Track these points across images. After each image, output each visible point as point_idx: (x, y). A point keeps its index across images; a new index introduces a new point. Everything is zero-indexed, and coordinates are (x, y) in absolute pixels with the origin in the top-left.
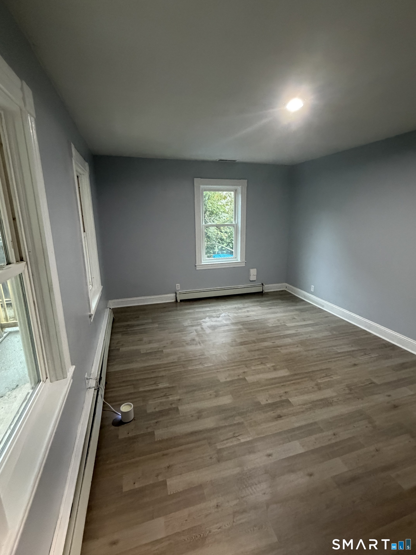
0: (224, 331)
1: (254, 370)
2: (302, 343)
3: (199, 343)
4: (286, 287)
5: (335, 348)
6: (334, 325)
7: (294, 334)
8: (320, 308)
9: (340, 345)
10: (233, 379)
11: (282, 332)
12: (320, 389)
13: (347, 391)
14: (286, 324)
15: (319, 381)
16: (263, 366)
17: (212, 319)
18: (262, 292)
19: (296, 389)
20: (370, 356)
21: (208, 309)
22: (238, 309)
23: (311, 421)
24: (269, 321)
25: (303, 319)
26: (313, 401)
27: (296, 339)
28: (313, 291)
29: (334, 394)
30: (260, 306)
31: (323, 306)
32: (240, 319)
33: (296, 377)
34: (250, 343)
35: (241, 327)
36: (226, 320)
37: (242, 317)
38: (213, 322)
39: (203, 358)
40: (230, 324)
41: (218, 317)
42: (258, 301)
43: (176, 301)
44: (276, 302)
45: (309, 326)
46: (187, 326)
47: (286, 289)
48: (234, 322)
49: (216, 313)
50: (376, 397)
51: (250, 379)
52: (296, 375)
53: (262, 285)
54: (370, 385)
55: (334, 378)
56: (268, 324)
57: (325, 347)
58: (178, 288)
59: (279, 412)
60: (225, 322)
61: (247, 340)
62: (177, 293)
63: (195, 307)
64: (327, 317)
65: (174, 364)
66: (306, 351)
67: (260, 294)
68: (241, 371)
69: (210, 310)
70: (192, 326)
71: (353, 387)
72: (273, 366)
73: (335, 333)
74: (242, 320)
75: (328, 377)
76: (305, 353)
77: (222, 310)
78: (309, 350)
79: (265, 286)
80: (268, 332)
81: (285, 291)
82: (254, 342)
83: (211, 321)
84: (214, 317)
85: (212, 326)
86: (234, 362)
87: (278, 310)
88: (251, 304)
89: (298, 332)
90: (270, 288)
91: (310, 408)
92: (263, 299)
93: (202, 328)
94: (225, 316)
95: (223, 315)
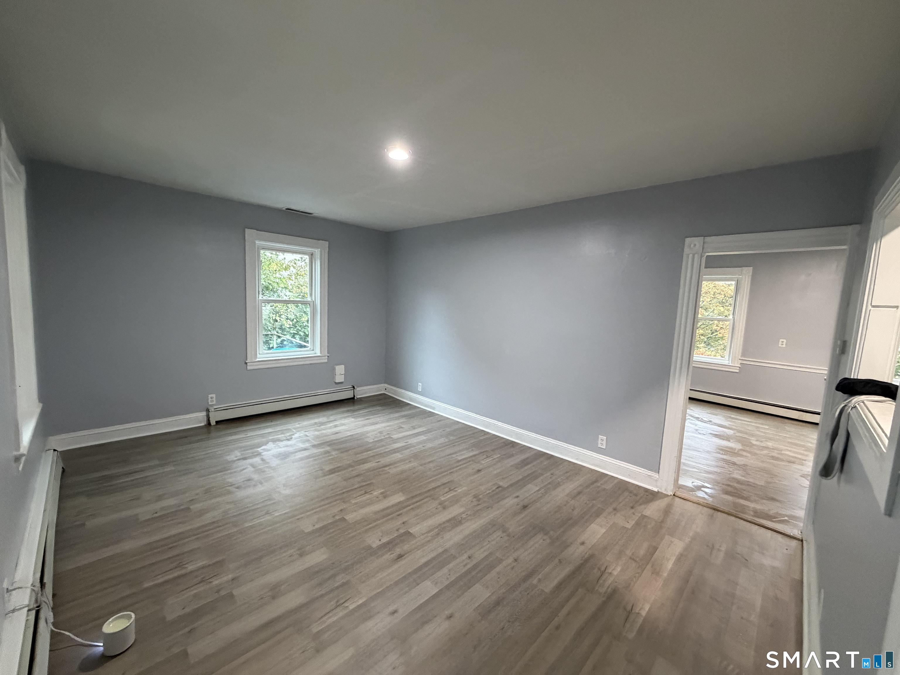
0: (302, 459)
1: (356, 504)
2: (415, 456)
3: (261, 483)
4: (386, 389)
5: (454, 456)
6: (448, 430)
7: (403, 446)
8: (430, 412)
9: (460, 451)
10: (325, 523)
11: (387, 447)
12: (444, 508)
13: (475, 503)
14: (392, 436)
15: (443, 499)
16: (368, 496)
17: (279, 444)
18: (353, 398)
19: (417, 515)
20: (492, 457)
21: (270, 430)
22: (319, 425)
23: (440, 550)
24: (368, 435)
25: (412, 427)
26: (440, 525)
27: (407, 452)
28: (420, 390)
29: (462, 510)
30: (352, 417)
31: (434, 408)
32: (325, 438)
33: (414, 500)
34: (345, 469)
35: (328, 448)
36: (304, 442)
37: (328, 436)
38: (281, 448)
39: (270, 505)
40: (310, 447)
41: (288, 440)
42: (348, 411)
43: (209, 424)
44: (374, 409)
45: (421, 435)
46: (234, 461)
47: (386, 392)
48: (316, 443)
49: (286, 435)
50: (506, 501)
51: (351, 517)
52: (413, 497)
53: (353, 389)
54: (497, 490)
55: (460, 491)
56: (367, 440)
57: (443, 457)
58: (212, 401)
59: (398, 551)
60: (302, 446)
61: (339, 465)
62: (210, 411)
63: (246, 431)
64: (439, 421)
65: (215, 525)
66: (421, 465)
67: (351, 401)
68: (336, 510)
69: (273, 432)
70: (245, 459)
71: (481, 496)
72: (382, 493)
73: (452, 438)
74: (328, 439)
75: (451, 492)
76: (420, 468)
77: (295, 429)
78: (425, 464)
79: (358, 389)
80: (368, 450)
81: (384, 394)
82: (350, 466)
83: (277, 447)
84: (282, 441)
85: (280, 454)
86: (323, 500)
87: (378, 419)
88: (339, 416)
89: (407, 444)
90: (363, 392)
91: (438, 534)
92: (356, 407)
93: (263, 460)
94: (300, 436)
95: (296, 435)
